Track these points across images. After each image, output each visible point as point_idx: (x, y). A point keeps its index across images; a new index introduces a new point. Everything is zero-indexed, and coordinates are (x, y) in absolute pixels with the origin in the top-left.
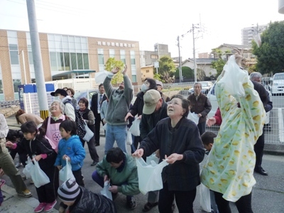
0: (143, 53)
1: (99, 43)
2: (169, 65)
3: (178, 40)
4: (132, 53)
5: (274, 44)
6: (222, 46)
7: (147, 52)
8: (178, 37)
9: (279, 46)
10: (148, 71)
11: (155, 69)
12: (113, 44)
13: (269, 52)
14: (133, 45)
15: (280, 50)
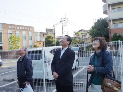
0: (39, 34)
1: (10, 27)
2: (51, 40)
3: (54, 27)
4: (30, 33)
5: (99, 29)
6: (80, 31)
7: (41, 33)
8: (54, 25)
9: (101, 31)
10: (40, 44)
11: (43, 42)
12: (18, 28)
13: (96, 34)
14: (31, 29)
15: (102, 32)
